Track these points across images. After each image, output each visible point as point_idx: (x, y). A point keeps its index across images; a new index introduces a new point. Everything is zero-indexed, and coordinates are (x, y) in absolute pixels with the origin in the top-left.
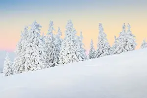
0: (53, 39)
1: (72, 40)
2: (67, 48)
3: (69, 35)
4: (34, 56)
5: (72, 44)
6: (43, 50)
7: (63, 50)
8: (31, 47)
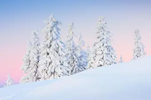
0: (74, 49)
1: (105, 45)
2: (98, 58)
3: (101, 38)
4: (53, 68)
5: (106, 51)
6: (65, 59)
7: (92, 60)
8: (48, 54)
